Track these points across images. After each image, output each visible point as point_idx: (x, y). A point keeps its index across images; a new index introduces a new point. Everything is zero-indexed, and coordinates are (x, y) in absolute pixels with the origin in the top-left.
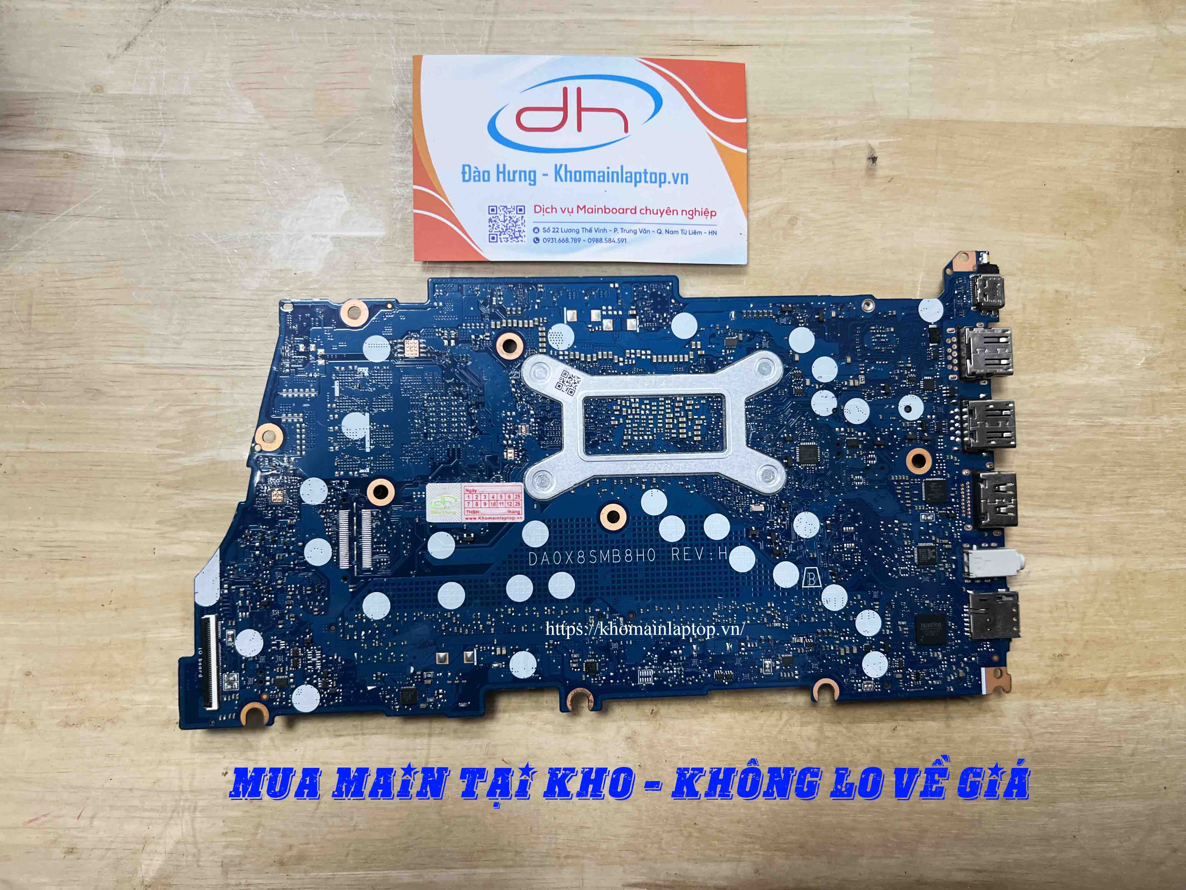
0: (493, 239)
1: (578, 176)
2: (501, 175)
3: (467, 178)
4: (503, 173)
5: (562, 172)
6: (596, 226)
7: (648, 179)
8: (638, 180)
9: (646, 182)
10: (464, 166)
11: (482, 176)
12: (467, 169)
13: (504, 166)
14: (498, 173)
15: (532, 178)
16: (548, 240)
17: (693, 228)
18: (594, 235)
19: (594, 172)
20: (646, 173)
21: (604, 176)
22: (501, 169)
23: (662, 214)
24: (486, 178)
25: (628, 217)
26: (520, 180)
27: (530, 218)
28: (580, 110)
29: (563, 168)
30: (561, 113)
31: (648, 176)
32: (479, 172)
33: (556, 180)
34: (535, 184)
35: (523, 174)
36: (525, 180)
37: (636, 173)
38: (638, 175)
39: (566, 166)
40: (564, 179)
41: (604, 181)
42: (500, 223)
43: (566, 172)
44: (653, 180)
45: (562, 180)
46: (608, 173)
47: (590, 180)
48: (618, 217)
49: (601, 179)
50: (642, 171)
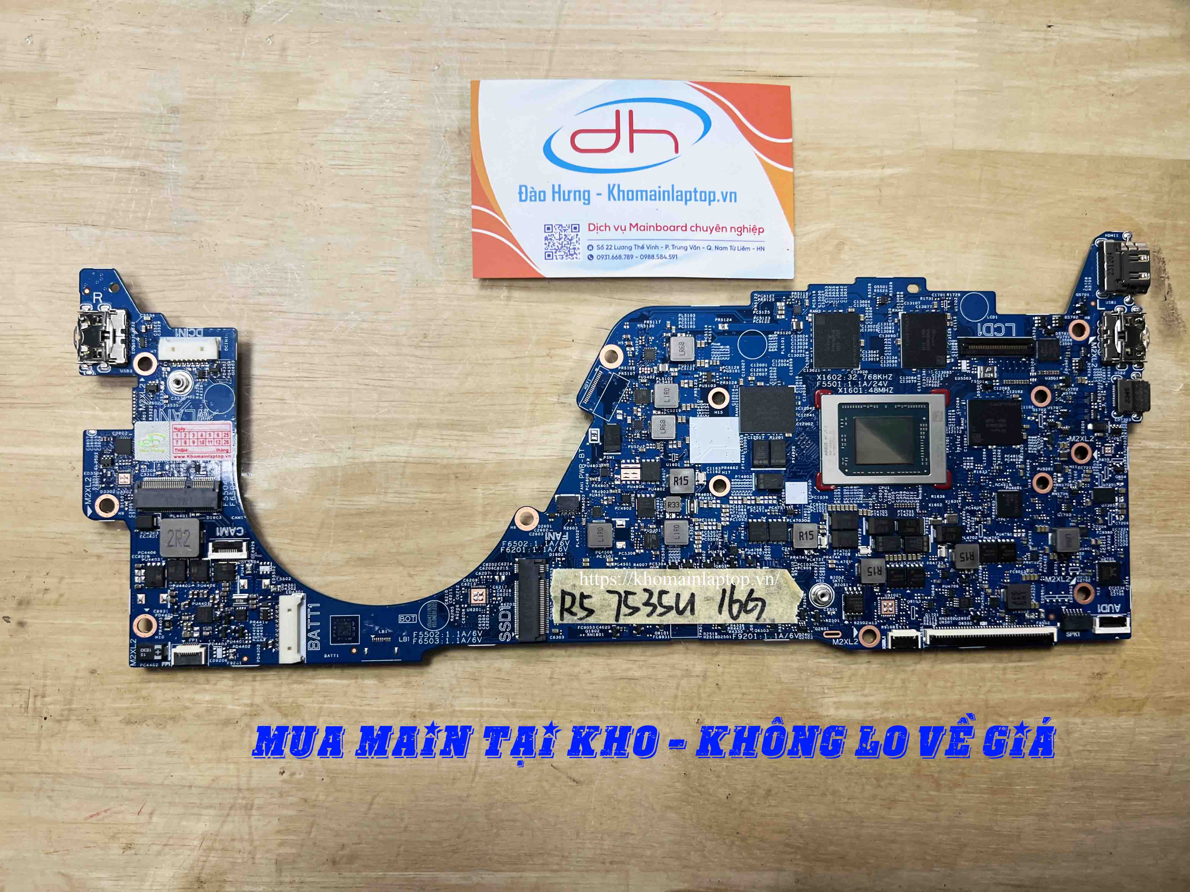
0: (548, 256)
1: (631, 195)
2: (557, 195)
3: (523, 198)
4: (559, 193)
5: (615, 192)
6: (648, 243)
7: (698, 197)
8: (688, 198)
9: (696, 200)
10: (521, 187)
11: (539, 196)
12: (523, 189)
13: (559, 186)
14: (554, 192)
15: (586, 197)
16: (602, 257)
17: (740, 245)
18: (646, 252)
19: (646, 192)
20: (695, 192)
21: (655, 195)
22: (556, 189)
23: (711, 231)
24: (542, 198)
25: (679, 234)
26: (575, 199)
27: (585, 236)
28: (632, 131)
29: (616, 188)
30: (614, 135)
31: (698, 195)
32: (535, 192)
33: (609, 199)
34: (589, 203)
35: (577, 194)
36: (580, 200)
37: (686, 192)
38: (688, 194)
39: (619, 186)
40: (617, 198)
41: (655, 199)
42: (555, 241)
43: (619, 191)
44: (703, 198)
45: (615, 199)
46: (660, 192)
47: (642, 199)
48: (669, 234)
49: (653, 198)
50: (693, 190)
